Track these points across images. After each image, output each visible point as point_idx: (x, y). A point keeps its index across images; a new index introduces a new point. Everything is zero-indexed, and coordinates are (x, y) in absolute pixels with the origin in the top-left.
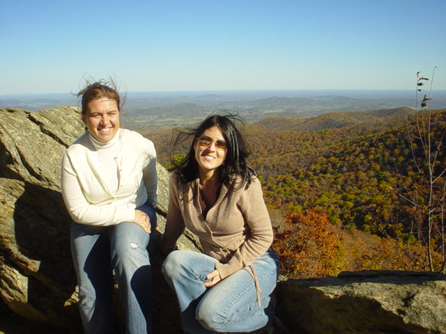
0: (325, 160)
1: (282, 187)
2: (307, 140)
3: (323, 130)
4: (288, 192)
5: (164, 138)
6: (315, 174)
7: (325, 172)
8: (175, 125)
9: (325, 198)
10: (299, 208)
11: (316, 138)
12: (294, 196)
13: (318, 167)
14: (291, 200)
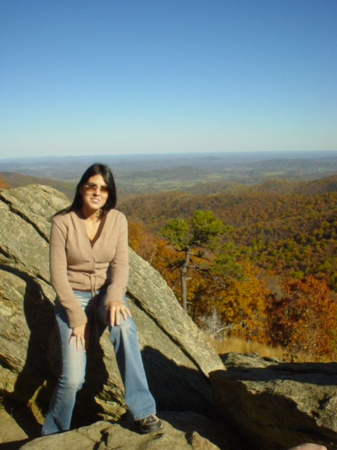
0: (328, 224)
1: (283, 252)
2: (310, 204)
3: (327, 194)
4: (288, 257)
5: (163, 201)
6: (318, 239)
7: (328, 237)
8: (173, 188)
9: (327, 264)
10: (301, 274)
11: (319, 202)
12: (296, 261)
13: (321, 232)
14: (292, 266)
